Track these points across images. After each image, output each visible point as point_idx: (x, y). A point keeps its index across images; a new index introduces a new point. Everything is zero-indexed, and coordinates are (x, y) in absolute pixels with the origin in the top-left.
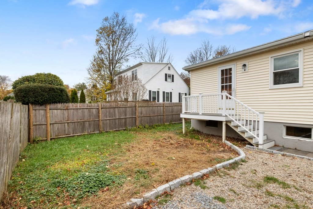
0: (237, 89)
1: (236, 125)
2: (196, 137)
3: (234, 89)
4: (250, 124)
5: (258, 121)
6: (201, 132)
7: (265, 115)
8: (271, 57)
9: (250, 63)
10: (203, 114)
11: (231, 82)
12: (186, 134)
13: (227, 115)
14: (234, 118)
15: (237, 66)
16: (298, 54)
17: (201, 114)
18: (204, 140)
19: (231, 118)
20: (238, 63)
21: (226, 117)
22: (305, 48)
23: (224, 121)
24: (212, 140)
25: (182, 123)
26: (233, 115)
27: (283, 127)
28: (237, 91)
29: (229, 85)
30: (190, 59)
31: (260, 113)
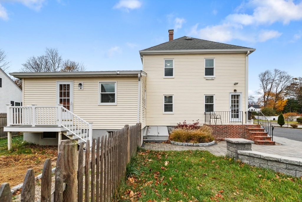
0: (75, 103)
1: (71, 134)
2: (26, 152)
3: (72, 103)
4: (86, 132)
5: (88, 129)
6: (37, 144)
7: (93, 124)
8: (99, 82)
9: (84, 83)
10: (37, 126)
11: (69, 97)
12: (13, 150)
13: (63, 126)
14: (69, 128)
15: (75, 83)
16: (114, 84)
17: (34, 126)
18: (37, 153)
19: (66, 128)
20: (75, 81)
21: (62, 128)
22: (118, 81)
23: (60, 132)
24: (47, 151)
25: (7, 138)
26: (68, 126)
27: (106, 132)
28: (74, 105)
29: (67, 99)
30: (32, 65)
31: (90, 123)
